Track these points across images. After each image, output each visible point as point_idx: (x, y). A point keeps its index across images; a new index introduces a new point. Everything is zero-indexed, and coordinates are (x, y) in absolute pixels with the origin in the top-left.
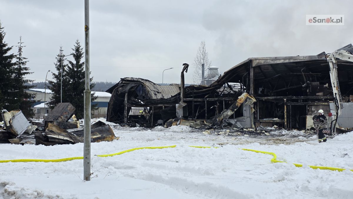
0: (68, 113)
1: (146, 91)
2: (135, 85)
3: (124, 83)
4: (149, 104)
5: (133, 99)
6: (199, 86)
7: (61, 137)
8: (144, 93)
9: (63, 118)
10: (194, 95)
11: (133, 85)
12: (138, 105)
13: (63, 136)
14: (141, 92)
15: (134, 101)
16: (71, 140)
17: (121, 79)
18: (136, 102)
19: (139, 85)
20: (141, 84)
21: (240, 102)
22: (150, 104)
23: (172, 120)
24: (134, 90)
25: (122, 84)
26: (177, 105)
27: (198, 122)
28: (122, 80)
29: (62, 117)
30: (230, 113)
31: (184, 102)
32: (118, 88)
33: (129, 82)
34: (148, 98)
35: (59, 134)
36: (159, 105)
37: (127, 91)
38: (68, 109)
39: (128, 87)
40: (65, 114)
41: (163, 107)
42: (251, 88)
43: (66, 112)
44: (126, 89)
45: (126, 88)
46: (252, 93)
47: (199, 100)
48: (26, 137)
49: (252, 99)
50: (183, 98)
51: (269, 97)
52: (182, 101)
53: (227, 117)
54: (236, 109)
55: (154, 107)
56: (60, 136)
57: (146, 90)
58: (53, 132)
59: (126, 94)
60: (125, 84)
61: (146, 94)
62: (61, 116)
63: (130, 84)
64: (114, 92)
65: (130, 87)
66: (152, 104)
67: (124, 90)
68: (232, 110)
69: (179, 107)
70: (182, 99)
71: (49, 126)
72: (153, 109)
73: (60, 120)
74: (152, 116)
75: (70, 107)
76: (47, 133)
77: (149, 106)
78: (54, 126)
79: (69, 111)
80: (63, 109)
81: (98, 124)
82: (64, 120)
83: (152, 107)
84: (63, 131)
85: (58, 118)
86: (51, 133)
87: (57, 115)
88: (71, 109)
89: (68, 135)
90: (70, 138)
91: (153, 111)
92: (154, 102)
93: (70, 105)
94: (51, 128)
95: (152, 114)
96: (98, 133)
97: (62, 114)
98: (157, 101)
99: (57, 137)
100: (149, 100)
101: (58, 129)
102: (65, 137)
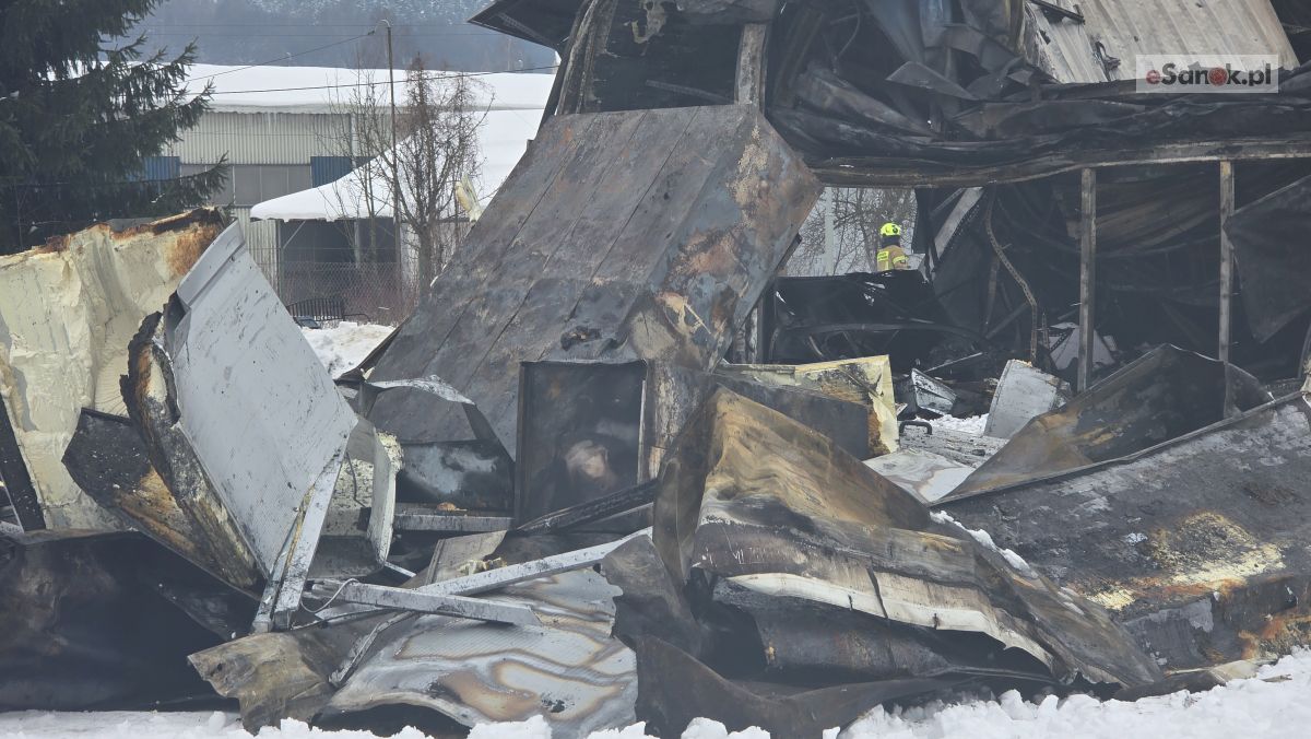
0: (742, 246)
4: (1041, 141)
5: (829, 89)
7: (907, 603)
8: (971, 20)
9: (682, 325)
12: (905, 152)
13: (926, 577)
15: (843, 119)
16: (1014, 639)
18: (872, 125)
22: (1054, 140)
29: (677, 303)
34: (1022, 77)
35: (876, 565)
36: (1175, 155)
38: (742, 192)
40: (701, 261)
41: (1226, 170)
43: (711, 241)
48: (388, 611)
55: (1101, 174)
56: (884, 580)
58: (804, 523)
59: (752, 42)
61: (991, 35)
62: (666, 286)
66: (1083, 139)
71: (738, 446)
72: (1088, 198)
73: (649, 346)
74: (1084, 276)
75: (761, 162)
76: (731, 541)
77: (1045, 161)
78: (781, 432)
79: (751, 224)
80: (666, 197)
81: (1139, 395)
82: (696, 352)
83: (1078, 173)
84: (880, 505)
85: (630, 316)
86: (778, 542)
87: (598, 281)
88: (767, 190)
89: (973, 562)
90: (998, 611)
91: (1094, 227)
92: (1099, 121)
93: (755, 142)
94: (757, 467)
95: (1085, 259)
96: (1236, 520)
97: (671, 264)
98: (1144, 107)
99: (865, 603)
100: (1045, 95)
101: (827, 477)
102: (946, 593)
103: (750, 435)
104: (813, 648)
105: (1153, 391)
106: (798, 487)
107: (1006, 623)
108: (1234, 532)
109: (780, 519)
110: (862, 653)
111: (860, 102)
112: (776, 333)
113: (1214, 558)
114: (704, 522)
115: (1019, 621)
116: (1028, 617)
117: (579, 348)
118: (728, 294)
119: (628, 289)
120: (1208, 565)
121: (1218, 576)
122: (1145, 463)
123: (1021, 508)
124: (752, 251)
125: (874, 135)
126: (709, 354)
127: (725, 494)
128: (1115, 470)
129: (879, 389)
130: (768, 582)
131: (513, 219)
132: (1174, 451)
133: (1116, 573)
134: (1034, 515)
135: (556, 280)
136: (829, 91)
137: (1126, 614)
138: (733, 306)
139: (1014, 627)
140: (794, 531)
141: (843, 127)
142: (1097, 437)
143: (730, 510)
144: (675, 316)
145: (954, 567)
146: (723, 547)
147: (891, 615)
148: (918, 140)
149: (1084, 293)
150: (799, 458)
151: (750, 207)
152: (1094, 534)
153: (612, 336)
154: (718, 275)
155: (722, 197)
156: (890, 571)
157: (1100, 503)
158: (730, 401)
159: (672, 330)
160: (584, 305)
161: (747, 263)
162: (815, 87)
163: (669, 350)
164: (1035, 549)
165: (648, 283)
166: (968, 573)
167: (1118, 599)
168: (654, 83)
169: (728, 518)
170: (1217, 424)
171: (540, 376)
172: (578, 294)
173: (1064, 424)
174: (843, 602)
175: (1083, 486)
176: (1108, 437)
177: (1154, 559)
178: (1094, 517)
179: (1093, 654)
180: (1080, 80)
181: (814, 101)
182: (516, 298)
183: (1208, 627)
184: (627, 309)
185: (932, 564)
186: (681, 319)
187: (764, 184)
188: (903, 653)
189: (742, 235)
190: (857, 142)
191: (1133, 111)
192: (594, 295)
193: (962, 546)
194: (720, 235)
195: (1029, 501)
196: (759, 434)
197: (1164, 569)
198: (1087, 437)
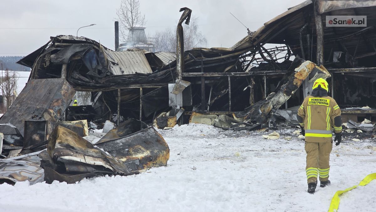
1: (105, 61)
2: (82, 49)
3: (58, 46)
4: (112, 84)
5: (77, 75)
6: (211, 50)
7: (90, 161)
8: (100, 64)
10: (203, 66)
11: (78, 50)
12: (89, 86)
13: (93, 156)
14: (95, 63)
16: (107, 166)
17: (51, 38)
18: (84, 81)
19: (89, 50)
20: (94, 48)
21: (301, 78)
22: (114, 84)
23: (165, 115)
24: (79, 58)
25: (54, 49)
26: (171, 86)
27: (222, 117)
28: (54, 39)
29: (51, 111)
30: (282, 98)
31: (185, 79)
32: (44, 56)
33: (67, 44)
34: (109, 74)
35: (85, 155)
36: (133, 87)
37: (66, 61)
38: (63, 92)
39: (68, 54)
40: (55, 104)
41: (141, 89)
42: (319, 52)
44: (65, 57)
45: (63, 55)
46: (321, 61)
47: (216, 75)
48: (1, 163)
49: (325, 72)
50: (183, 72)
51: (354, 69)
52: (180, 77)
53: (278, 106)
54: (294, 90)
55: (121, 90)
56: (86, 157)
57: (104, 58)
58: (73, 148)
59: (64, 67)
60: (59, 49)
61: (104, 67)
62: (49, 108)
63: (72, 47)
64: (38, 63)
65: (72, 54)
66: (118, 84)
67: (61, 60)
68: (288, 93)
69: (176, 89)
70: (180, 75)
71: (62, 135)
72: (119, 93)
73: (47, 118)
74: (118, 106)
75: (66, 88)
76: (60, 151)
77: (112, 87)
78: (69, 132)
79: (64, 98)
80: (50, 93)
81: (127, 126)
82: (55, 119)
83: (117, 90)
84: (85, 144)
85: (44, 113)
86: (69, 151)
87: (38, 107)
88: (67, 92)
89: (101, 154)
90: (105, 162)
91: (120, 98)
92: (121, 81)
93: (65, 84)
94: (65, 138)
95: (118, 103)
96: (143, 147)
97: (50, 104)
98: (127, 79)
99: (83, 161)
100: (112, 77)
101: (77, 140)
102: (96, 159)
103: (64, 133)
104: (74, 168)
105: (129, 126)
106: (71, 141)
107: (106, 164)
108: (142, 149)
109: (69, 147)
110: (82, 169)
111: (82, 77)
112: (68, 115)
113: (139, 153)
114: (56, 148)
115: (108, 163)
116: (109, 163)
117: (35, 118)
118: (60, 109)
119: (43, 108)
120: (138, 154)
121: (140, 156)
122: (128, 137)
123: (108, 145)
124: (64, 102)
125: (84, 83)
126: (57, 120)
127: (59, 143)
128: (123, 138)
129: (85, 125)
130: (67, 158)
131: (23, 97)
132: (133, 135)
133: (124, 155)
134: (110, 146)
135: (31, 107)
136: (77, 76)
137: (125, 162)
138: (61, 111)
139: (107, 164)
140: (71, 149)
141: (79, 81)
142: (121, 133)
143: (60, 146)
144: (51, 113)
145: (97, 155)
146: (59, 152)
147: (87, 163)
148: (92, 84)
149: (118, 109)
150: (72, 137)
151: (64, 95)
152: (120, 149)
153: (40, 116)
154: (59, 106)
155: (59, 93)
156: (87, 155)
157: (121, 144)
158: (60, 127)
159: (50, 115)
160: (36, 111)
161: (63, 104)
162: (75, 75)
163: (50, 119)
164: (111, 151)
165: (46, 108)
166: (100, 156)
167: (124, 160)
168: (48, 74)
169: (60, 147)
170: (140, 131)
171: (28, 123)
172: (34, 109)
173: (115, 131)
174: (79, 161)
175: (118, 141)
176: (122, 133)
177: (130, 153)
178: (120, 146)
179: (120, 169)
180: (118, 74)
181: (75, 77)
182: (24, 110)
183: (138, 164)
184: (43, 112)
185: (94, 154)
186: (52, 114)
187: (66, 91)
188: (89, 169)
189: (62, 100)
190: (82, 84)
191: (126, 80)
192: (37, 110)
193: (99, 151)
194: (59, 100)
195: (110, 144)
196: (65, 133)
197: (131, 155)
198: (119, 133)
